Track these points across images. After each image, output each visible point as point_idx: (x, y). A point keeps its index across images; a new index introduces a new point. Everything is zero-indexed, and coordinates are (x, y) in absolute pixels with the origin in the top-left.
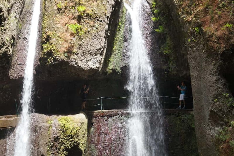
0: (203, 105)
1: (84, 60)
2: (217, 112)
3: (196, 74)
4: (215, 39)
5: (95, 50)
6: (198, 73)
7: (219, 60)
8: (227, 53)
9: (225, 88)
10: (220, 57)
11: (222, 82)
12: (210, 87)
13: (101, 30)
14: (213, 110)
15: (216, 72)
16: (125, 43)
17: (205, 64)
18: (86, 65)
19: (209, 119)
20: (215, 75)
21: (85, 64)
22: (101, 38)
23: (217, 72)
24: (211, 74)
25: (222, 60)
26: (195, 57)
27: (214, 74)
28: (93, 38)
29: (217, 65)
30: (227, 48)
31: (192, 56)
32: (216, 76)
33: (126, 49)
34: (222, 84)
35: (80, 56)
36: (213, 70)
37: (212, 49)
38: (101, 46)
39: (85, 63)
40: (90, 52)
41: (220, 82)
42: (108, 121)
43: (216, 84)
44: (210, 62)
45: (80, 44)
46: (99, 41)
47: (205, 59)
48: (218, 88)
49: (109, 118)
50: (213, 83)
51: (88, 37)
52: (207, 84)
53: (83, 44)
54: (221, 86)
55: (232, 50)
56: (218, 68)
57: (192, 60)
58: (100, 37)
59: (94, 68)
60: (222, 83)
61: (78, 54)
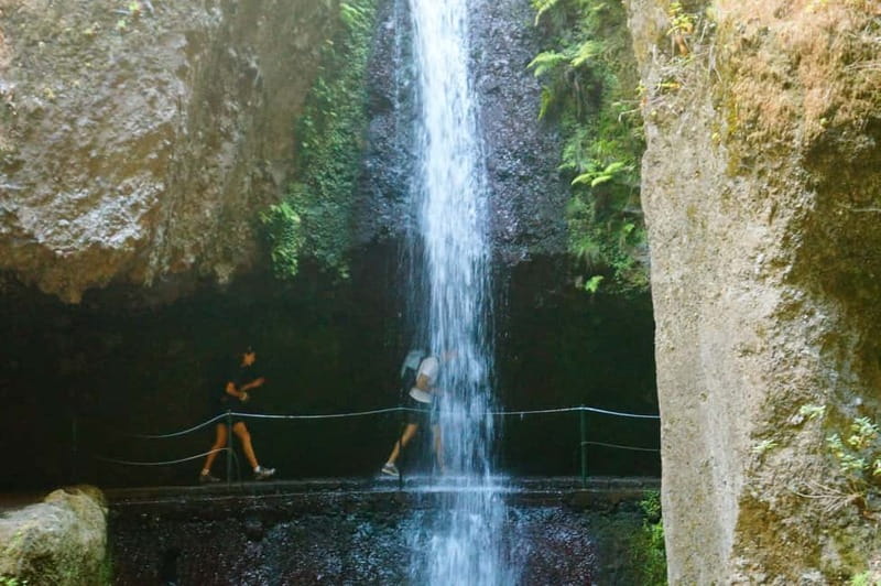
0: (707, 464)
1: (57, 202)
2: (780, 511)
3: (676, 276)
4: (770, 63)
5: (119, 145)
6: (686, 270)
7: (793, 192)
8: (841, 149)
9: (833, 363)
10: (799, 171)
11: (812, 322)
12: (745, 352)
13: (161, 30)
14: (754, 494)
15: (776, 263)
16: (378, 119)
17: (720, 215)
18: (67, 227)
19: (738, 551)
20: (769, 280)
21: (63, 222)
22: (160, 76)
23: (783, 264)
24: (748, 276)
25: (809, 188)
26: (678, 179)
27: (765, 276)
28: (110, 76)
29: (781, 223)
30: (841, 117)
31: (659, 172)
32: (774, 285)
33: (377, 153)
34: (814, 335)
35: (33, 175)
36: (762, 250)
37: (755, 121)
38: (157, 124)
39: (63, 217)
40: (94, 154)
41: (799, 325)
42: (265, 540)
43: (777, 334)
44: (745, 206)
45: (32, 109)
46: (145, 94)
47: (720, 188)
48: (792, 360)
49: (271, 527)
50: (760, 333)
51: (83, 71)
52: (727, 334)
53: (48, 111)
54: (807, 351)
55: (873, 126)
56: (786, 239)
57: (659, 198)
58: (156, 71)
59: (116, 247)
60: (813, 328)
61: (18, 165)
